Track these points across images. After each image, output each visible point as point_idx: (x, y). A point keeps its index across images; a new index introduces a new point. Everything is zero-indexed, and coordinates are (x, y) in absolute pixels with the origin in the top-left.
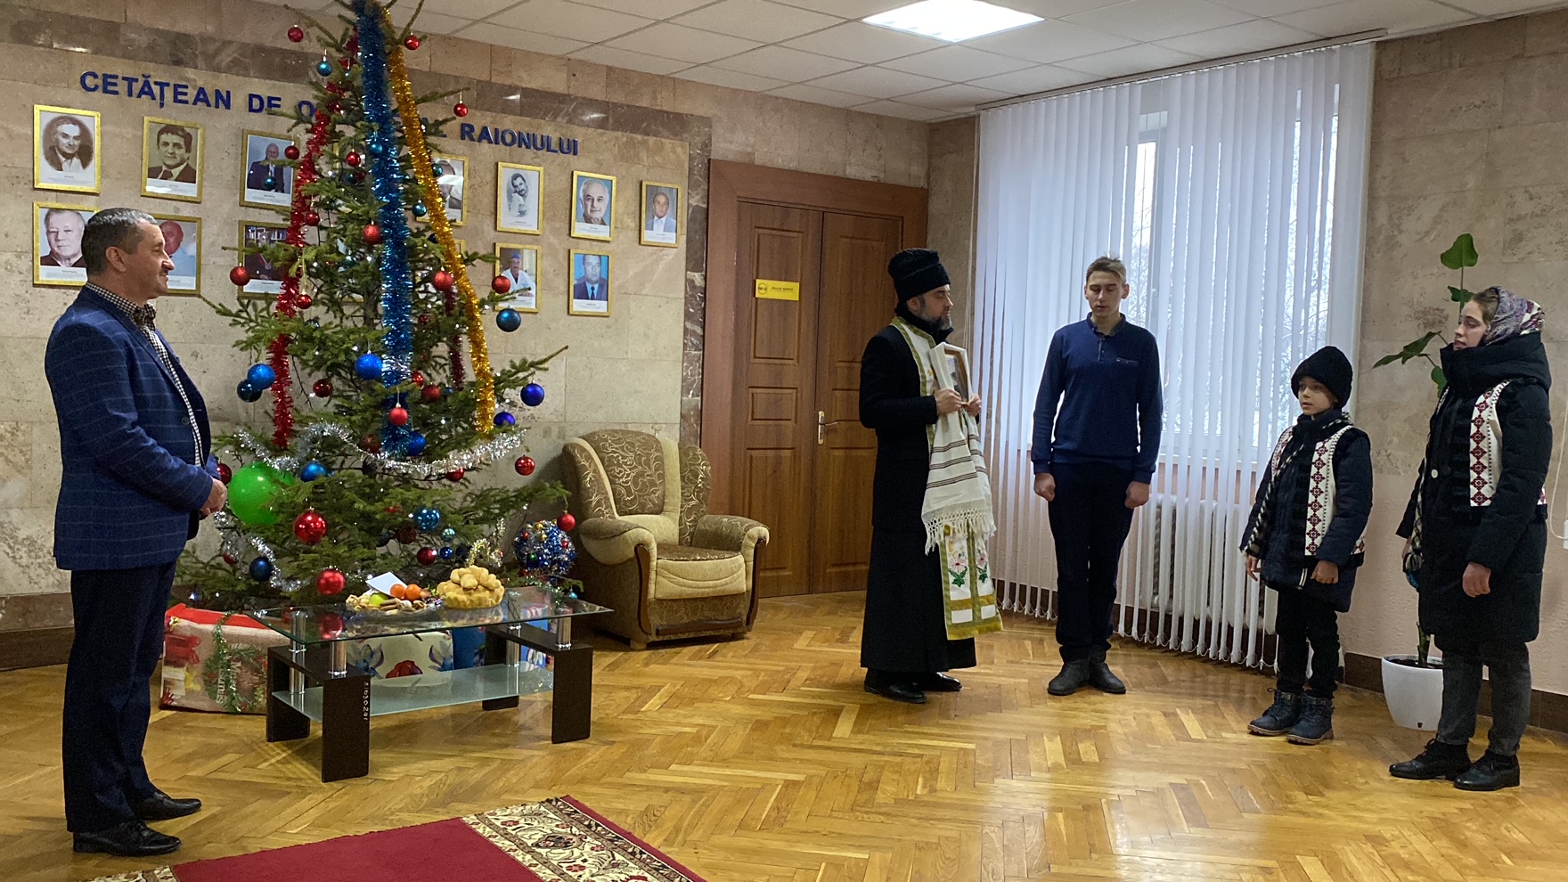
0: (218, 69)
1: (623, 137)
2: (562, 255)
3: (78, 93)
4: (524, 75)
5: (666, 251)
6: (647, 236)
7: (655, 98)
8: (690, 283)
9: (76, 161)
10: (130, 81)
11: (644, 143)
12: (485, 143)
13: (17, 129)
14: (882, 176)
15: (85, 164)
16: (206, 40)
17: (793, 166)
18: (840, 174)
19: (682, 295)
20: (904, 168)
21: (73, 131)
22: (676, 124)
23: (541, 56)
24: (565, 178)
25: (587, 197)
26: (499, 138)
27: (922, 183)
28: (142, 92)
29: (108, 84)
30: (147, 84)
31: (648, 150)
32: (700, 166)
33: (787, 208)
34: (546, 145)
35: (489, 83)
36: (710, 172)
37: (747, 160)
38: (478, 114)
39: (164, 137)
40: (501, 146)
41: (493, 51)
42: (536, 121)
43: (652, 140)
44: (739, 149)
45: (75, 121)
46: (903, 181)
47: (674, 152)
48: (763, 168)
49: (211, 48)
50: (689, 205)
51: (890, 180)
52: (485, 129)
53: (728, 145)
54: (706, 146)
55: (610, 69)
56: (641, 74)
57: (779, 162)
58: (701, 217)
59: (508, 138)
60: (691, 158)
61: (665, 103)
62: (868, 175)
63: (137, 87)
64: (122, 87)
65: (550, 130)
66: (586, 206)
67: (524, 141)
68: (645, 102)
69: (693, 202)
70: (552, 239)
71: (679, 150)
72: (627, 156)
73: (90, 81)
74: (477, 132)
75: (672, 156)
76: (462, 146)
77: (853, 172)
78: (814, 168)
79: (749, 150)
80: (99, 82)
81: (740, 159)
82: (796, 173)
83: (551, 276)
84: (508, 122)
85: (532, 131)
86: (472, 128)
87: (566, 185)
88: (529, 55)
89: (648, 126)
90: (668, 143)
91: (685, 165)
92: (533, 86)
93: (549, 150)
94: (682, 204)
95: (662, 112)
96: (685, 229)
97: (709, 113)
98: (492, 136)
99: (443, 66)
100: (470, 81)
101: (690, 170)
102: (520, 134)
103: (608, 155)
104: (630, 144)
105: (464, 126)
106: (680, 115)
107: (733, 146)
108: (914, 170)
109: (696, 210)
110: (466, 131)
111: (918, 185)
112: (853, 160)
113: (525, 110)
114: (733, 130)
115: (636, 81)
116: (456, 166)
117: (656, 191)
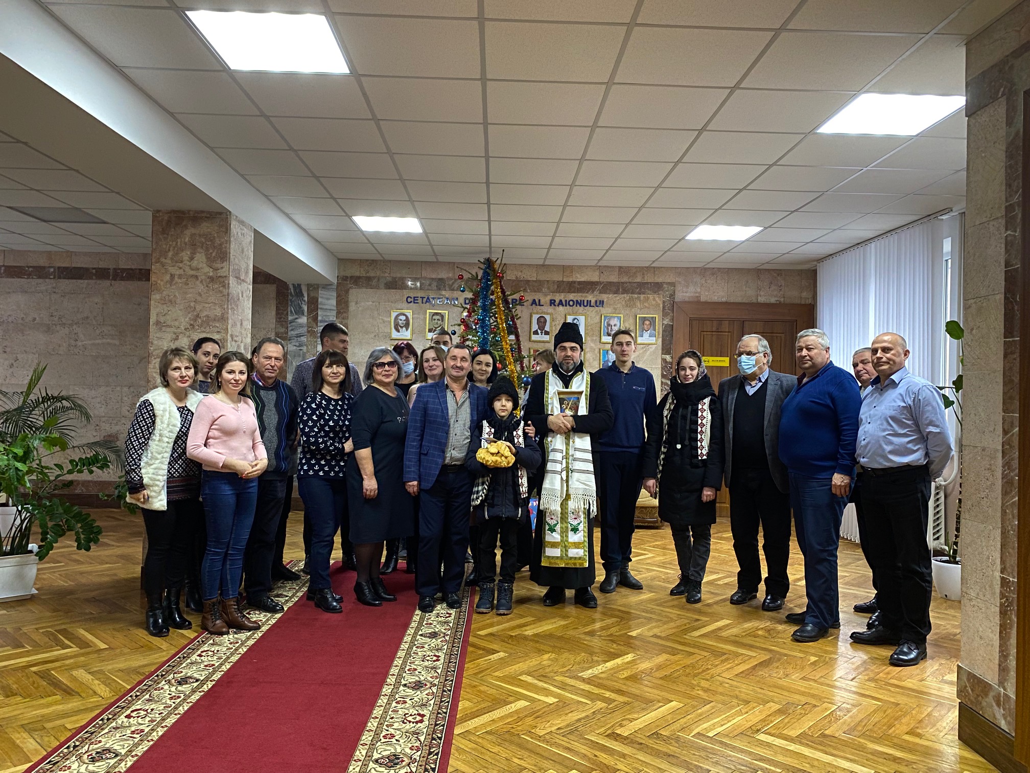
0: (453, 290)
1: (627, 297)
2: (597, 351)
3: (405, 305)
4: (578, 276)
5: (650, 346)
6: (640, 340)
7: (643, 277)
8: (664, 360)
9: (404, 328)
10: (423, 298)
11: (639, 298)
12: (561, 307)
13: (386, 319)
14: (782, 299)
15: (407, 330)
16: (448, 278)
17: (724, 300)
18: (754, 301)
19: (660, 366)
20: (794, 294)
21: (403, 318)
22: (657, 287)
23: (587, 267)
24: (598, 317)
25: (609, 325)
26: (567, 303)
27: (810, 301)
28: (426, 302)
29: (415, 300)
30: (428, 298)
31: (640, 300)
32: (668, 305)
33: (720, 321)
34: (589, 303)
35: (563, 281)
36: (671, 307)
37: (696, 300)
38: (558, 294)
39: (434, 317)
40: (568, 306)
41: (564, 268)
42: (584, 295)
43: (642, 296)
44: (692, 295)
45: (404, 315)
46: (797, 301)
47: (654, 299)
48: (706, 303)
49: (451, 283)
50: (663, 324)
51: (788, 301)
52: (561, 301)
53: (684, 293)
54: (672, 296)
55: (620, 268)
56: (636, 267)
57: (715, 299)
58: (669, 329)
59: (571, 303)
60: (664, 302)
61: (649, 278)
62: (773, 300)
63: (425, 300)
64: (420, 300)
65: (591, 297)
66: (609, 329)
67: (579, 303)
68: (639, 280)
69: (665, 322)
70: (592, 345)
71: (657, 299)
72: (630, 305)
73: (409, 300)
74: (557, 302)
75: (654, 303)
76: (551, 310)
77: (761, 300)
78: (739, 300)
79: (697, 295)
80: (412, 300)
81: (691, 300)
82: (726, 303)
83: (591, 361)
84: (572, 296)
85: (583, 299)
86: (555, 301)
87: (599, 321)
88: (580, 267)
89: (640, 290)
90: (651, 297)
91: (661, 306)
92: (582, 279)
93: (590, 306)
94: (659, 324)
95: (648, 283)
96: (661, 335)
97: (673, 280)
98: (564, 303)
99: (542, 277)
100: (554, 282)
101: (664, 307)
102: (577, 301)
103: (619, 305)
104: (631, 299)
105: (551, 300)
106: (658, 283)
107: (687, 295)
108: (804, 294)
109: (667, 326)
110: (552, 302)
111: (807, 302)
112: (762, 293)
113: (579, 291)
114: (687, 287)
115: (634, 271)
116: (548, 317)
117: (644, 319)
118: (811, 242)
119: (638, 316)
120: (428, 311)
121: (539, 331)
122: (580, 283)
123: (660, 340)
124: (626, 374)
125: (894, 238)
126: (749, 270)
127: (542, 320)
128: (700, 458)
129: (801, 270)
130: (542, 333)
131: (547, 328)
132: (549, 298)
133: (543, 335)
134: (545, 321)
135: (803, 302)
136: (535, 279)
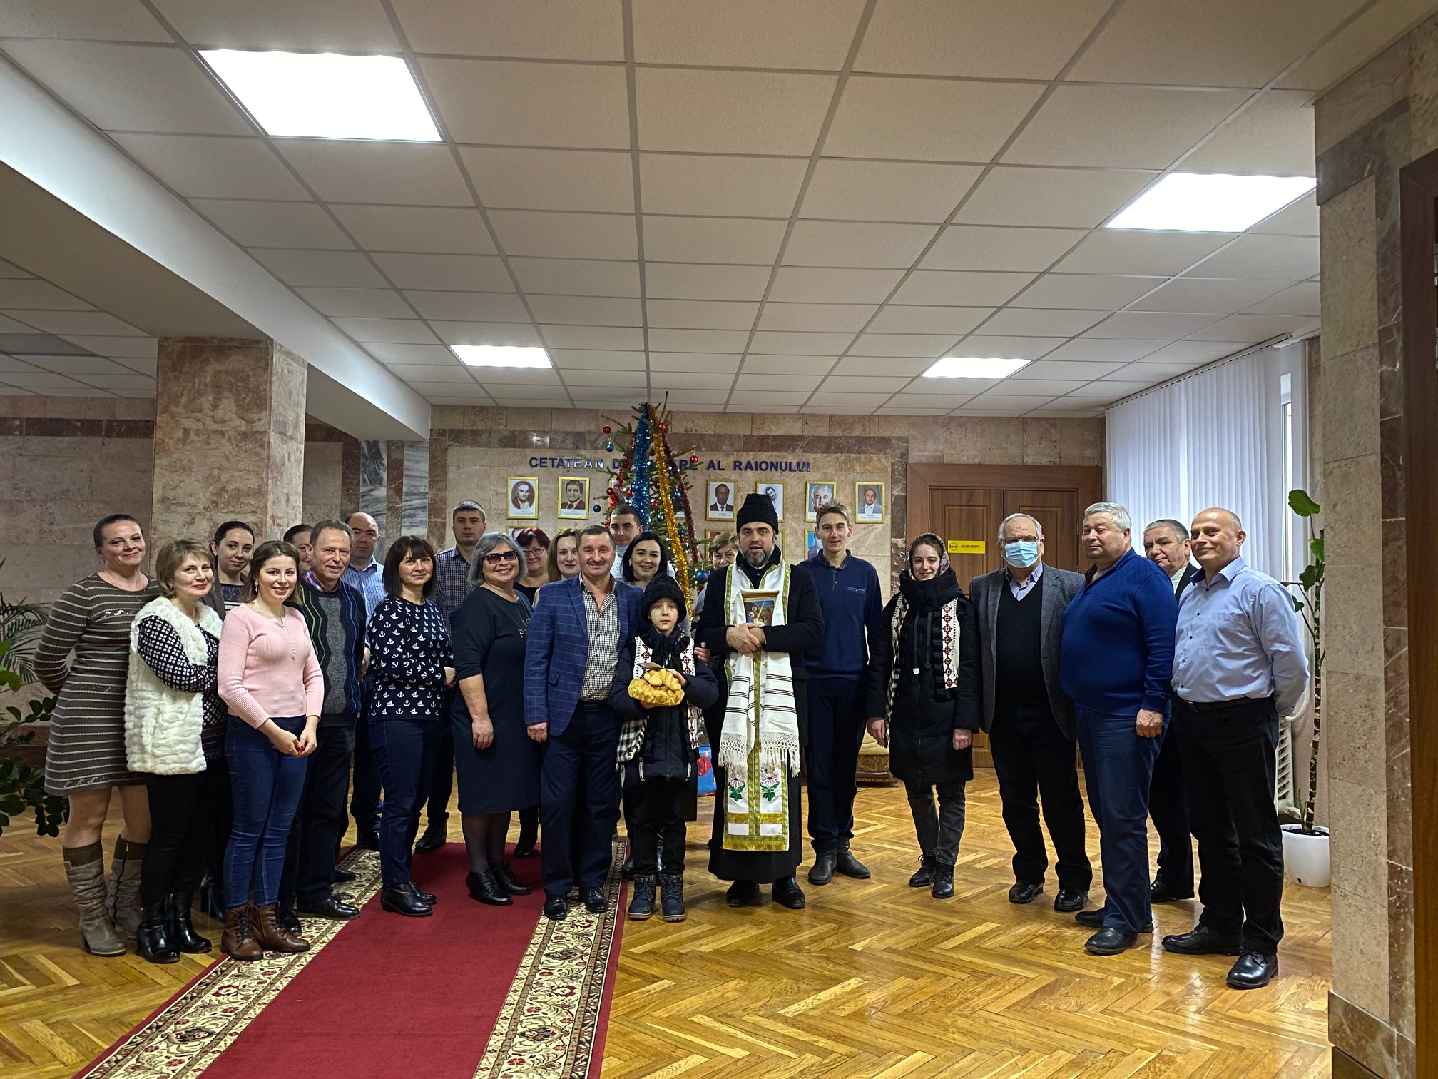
0: (596, 448)
1: (841, 457)
2: (800, 532)
3: (528, 470)
4: (773, 428)
5: (875, 526)
6: (860, 517)
7: (864, 430)
8: (894, 546)
9: (527, 503)
10: (553, 460)
11: (858, 459)
12: (749, 471)
13: (500, 490)
14: (1057, 460)
15: (530, 505)
16: (589, 432)
17: (976, 461)
18: (1019, 462)
19: (889, 554)
20: (1075, 453)
21: (525, 488)
22: (883, 444)
23: (785, 415)
24: (801, 486)
25: (817, 496)
26: (758, 466)
27: (1096, 462)
28: (559, 465)
29: (542, 463)
30: (561, 460)
31: (860, 462)
32: (898, 468)
33: (972, 490)
34: (789, 466)
35: (751, 436)
36: (904, 471)
37: (937, 461)
38: (745, 454)
39: (569, 487)
40: (759, 471)
41: (753, 418)
42: (782, 454)
43: (862, 456)
44: (932, 454)
45: (526, 483)
46: (1077, 462)
47: (879, 461)
48: (952, 465)
49: (593, 438)
50: (892, 495)
51: (1065, 462)
52: (749, 463)
53: (921, 452)
54: (905, 455)
55: (831, 416)
56: (854, 416)
57: (964, 460)
58: (900, 502)
59: (764, 466)
60: (893, 464)
61: (872, 431)
62: (1045, 461)
63: (556, 462)
64: (549, 463)
65: (791, 458)
66: (815, 502)
67: (775, 466)
68: (857, 433)
69: (895, 493)
70: (793, 524)
71: (884, 460)
72: (845, 468)
73: (534, 462)
74: (744, 464)
75: (879, 465)
76: (735, 475)
77: (1029, 460)
78: (997, 461)
79: (939, 454)
80: (538, 462)
81: (930, 461)
82: (980, 466)
83: (793, 547)
84: (764, 457)
85: (780, 460)
86: (740, 463)
87: (803, 490)
88: (775, 416)
89: (860, 448)
90: (875, 457)
91: (890, 469)
92: (779, 433)
93: (791, 470)
94: (886, 495)
95: (870, 438)
96: (889, 511)
97: (906, 434)
98: (754, 466)
99: (722, 430)
100: (739, 436)
101: (893, 472)
102: (772, 463)
103: (831, 469)
104: (847, 460)
105: (735, 462)
106: (884, 438)
107: (926, 453)
108: (1088, 453)
109: (897, 497)
110: (737, 465)
111: (1092, 464)
112: (1029, 452)
113: (774, 449)
114: (925, 443)
115: (851, 421)
116: (730, 486)
117: (866, 488)
118: (1097, 380)
119: (857, 484)
120: (561, 478)
121: (719, 506)
122: (775, 437)
123: (888, 518)
124: (838, 570)
125: (1211, 375)
126: (1009, 420)
127: (723, 489)
128: (947, 687)
129: (1083, 419)
130: (722, 508)
131: (730, 502)
132: (732, 459)
133: (725, 511)
134: (728, 491)
135: (1086, 464)
136: (712, 433)
